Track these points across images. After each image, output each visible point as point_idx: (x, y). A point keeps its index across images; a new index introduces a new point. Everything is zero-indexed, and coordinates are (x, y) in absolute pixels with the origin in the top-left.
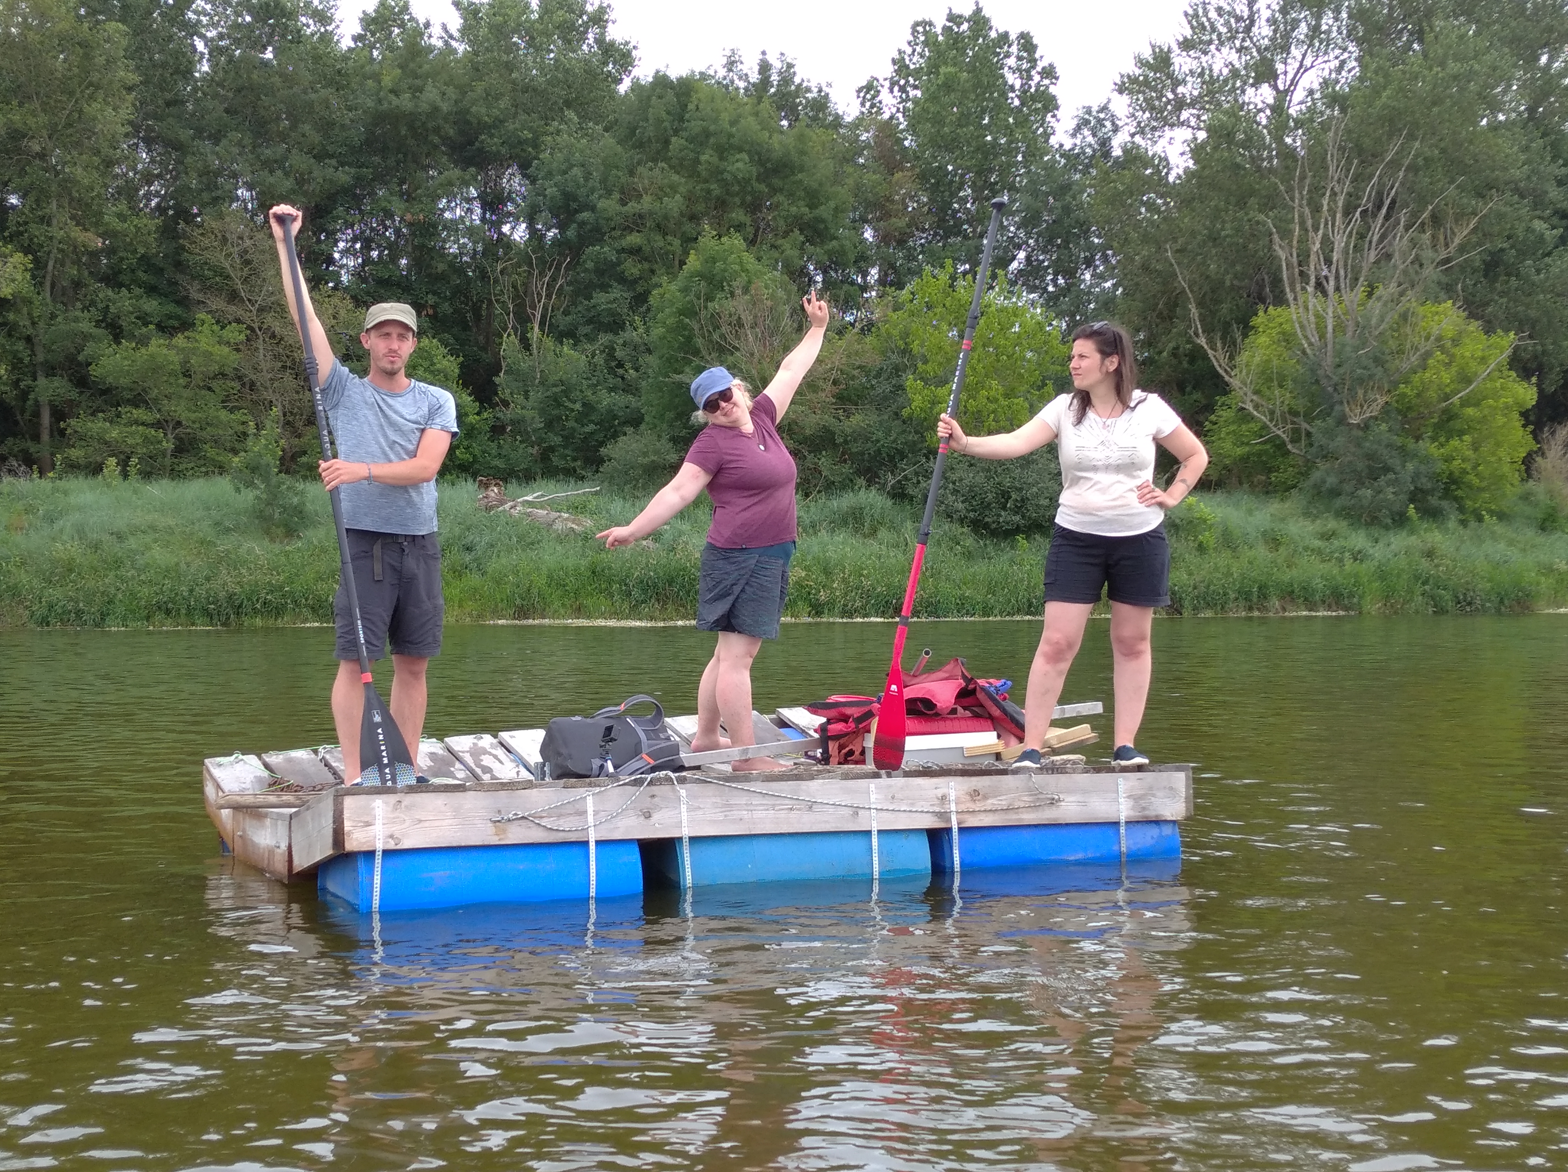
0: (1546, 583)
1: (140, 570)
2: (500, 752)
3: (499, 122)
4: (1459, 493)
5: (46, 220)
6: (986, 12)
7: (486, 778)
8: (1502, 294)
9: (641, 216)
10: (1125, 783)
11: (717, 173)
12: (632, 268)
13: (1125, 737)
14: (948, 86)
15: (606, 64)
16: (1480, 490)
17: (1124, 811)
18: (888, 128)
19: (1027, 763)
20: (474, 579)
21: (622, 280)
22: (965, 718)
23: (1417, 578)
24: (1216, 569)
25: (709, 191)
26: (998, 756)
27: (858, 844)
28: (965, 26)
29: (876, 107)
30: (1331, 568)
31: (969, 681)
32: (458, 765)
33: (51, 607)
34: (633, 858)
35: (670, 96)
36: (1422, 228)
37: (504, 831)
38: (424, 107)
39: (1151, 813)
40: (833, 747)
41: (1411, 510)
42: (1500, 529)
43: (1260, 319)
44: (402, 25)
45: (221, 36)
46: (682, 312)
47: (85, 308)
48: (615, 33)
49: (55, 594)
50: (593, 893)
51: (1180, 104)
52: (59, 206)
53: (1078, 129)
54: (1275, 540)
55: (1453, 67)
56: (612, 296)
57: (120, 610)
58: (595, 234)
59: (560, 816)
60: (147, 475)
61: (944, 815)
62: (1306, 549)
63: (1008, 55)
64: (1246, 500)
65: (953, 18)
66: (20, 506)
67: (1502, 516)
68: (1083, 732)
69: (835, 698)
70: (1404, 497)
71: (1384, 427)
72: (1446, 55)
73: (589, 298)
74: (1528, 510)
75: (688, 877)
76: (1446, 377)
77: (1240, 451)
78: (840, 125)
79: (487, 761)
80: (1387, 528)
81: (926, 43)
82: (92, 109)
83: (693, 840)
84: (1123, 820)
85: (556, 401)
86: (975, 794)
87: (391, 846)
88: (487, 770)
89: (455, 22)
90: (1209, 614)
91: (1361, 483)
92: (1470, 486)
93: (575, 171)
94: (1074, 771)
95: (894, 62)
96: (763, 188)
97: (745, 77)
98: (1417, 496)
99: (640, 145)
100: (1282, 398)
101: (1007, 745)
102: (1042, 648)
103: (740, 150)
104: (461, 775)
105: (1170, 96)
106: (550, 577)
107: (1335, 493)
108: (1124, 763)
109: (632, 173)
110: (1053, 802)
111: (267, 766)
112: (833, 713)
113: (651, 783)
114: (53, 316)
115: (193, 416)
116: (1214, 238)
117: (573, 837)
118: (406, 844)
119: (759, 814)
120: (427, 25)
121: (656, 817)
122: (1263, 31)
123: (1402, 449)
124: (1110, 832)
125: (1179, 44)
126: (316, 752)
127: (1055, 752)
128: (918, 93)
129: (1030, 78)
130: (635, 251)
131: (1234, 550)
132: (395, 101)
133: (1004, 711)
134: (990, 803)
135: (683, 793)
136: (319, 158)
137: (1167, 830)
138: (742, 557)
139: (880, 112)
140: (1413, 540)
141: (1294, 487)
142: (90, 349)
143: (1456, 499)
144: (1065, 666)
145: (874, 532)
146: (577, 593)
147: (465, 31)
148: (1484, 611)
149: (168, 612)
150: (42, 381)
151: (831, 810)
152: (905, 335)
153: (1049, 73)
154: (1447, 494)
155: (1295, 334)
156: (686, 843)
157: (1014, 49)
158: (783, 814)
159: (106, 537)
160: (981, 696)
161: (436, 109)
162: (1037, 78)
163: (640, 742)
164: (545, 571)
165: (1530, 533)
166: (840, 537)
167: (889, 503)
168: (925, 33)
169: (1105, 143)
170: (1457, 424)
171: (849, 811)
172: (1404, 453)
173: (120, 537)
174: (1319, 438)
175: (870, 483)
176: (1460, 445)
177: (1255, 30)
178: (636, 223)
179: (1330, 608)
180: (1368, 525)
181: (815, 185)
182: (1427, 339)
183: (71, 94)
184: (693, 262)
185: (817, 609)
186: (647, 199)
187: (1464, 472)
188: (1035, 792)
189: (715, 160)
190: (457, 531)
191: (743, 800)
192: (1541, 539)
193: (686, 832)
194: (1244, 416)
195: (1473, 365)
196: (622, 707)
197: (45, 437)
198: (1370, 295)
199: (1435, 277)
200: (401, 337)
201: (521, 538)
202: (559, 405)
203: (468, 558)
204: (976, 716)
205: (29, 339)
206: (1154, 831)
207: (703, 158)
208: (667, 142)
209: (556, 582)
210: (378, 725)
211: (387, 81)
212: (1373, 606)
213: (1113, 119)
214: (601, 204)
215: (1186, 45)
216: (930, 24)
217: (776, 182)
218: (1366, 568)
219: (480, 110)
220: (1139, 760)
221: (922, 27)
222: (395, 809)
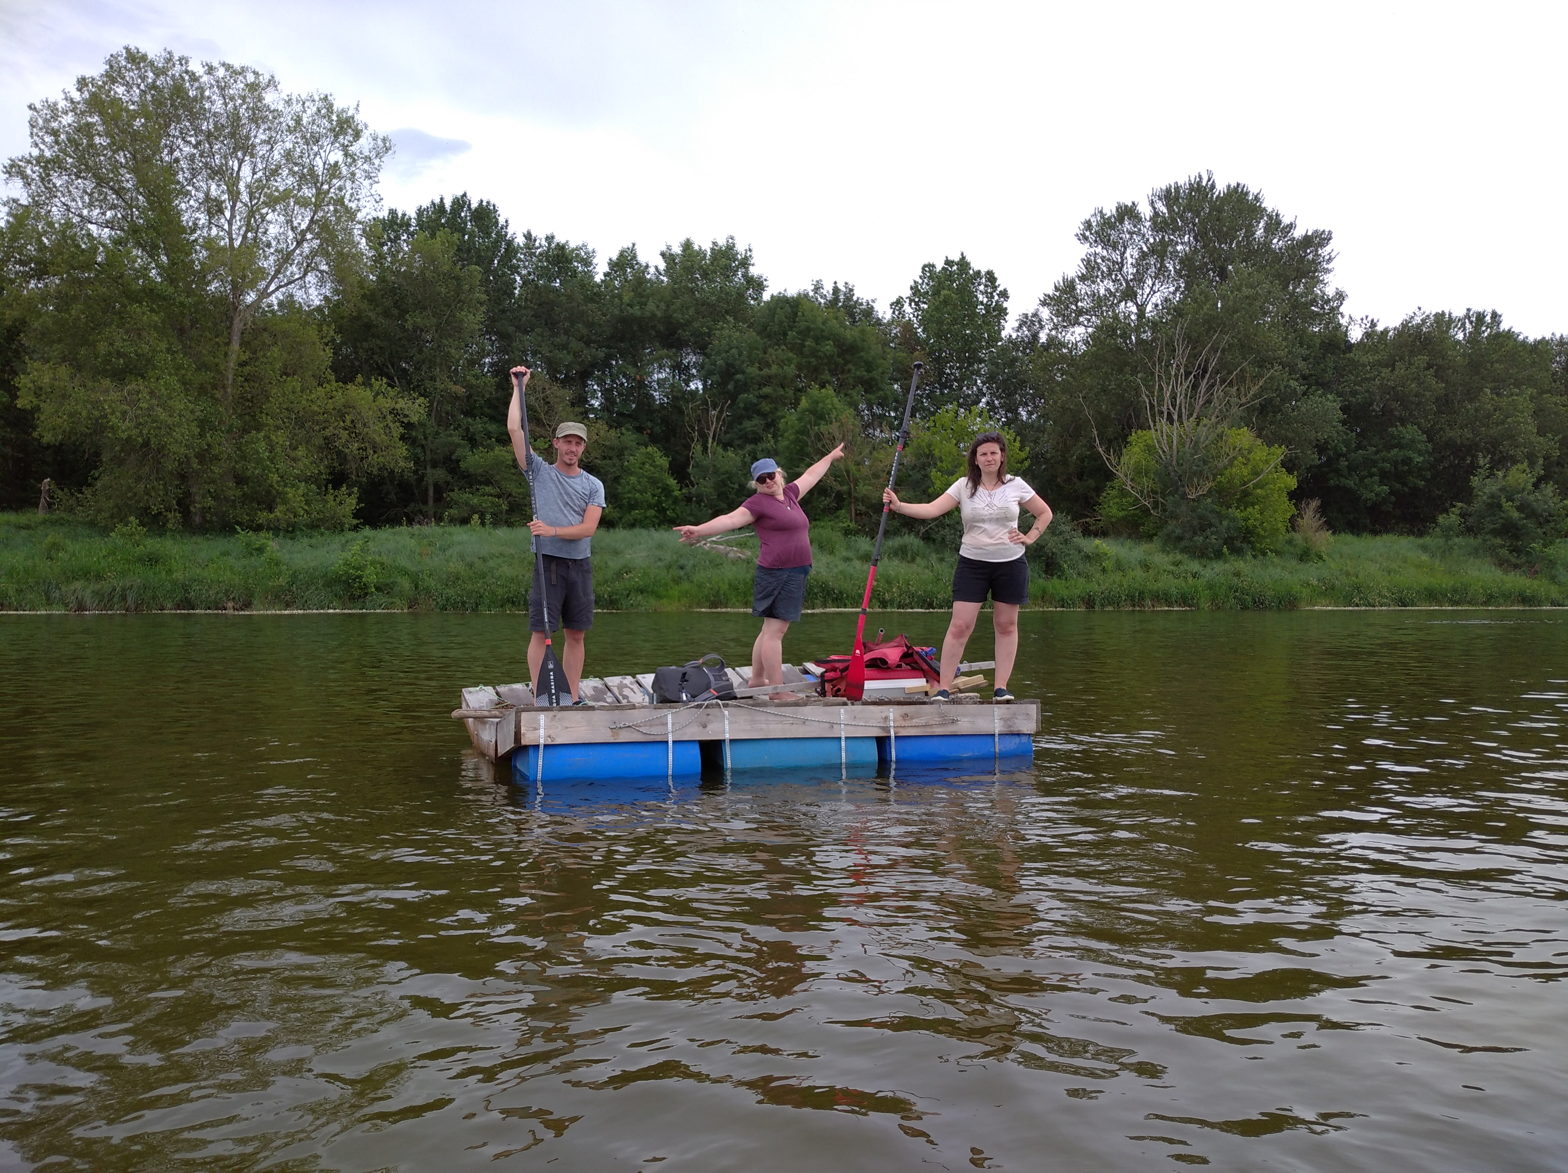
0: (1306, 592)
1: (498, 579)
2: (635, 687)
3: (688, 323)
4: (1252, 539)
5: (433, 379)
6: (969, 259)
7: (624, 702)
8: (1271, 423)
9: (770, 377)
10: (999, 711)
11: (814, 353)
12: (765, 407)
13: (1001, 683)
14: (945, 302)
15: (748, 289)
16: (1264, 537)
17: (998, 727)
18: (908, 327)
19: (940, 698)
20: (686, 586)
21: (759, 413)
22: (906, 670)
23: (1231, 588)
24: (1114, 582)
25: (809, 362)
26: (926, 693)
27: (833, 745)
28: (955, 268)
29: (902, 314)
30: (1180, 582)
31: (908, 648)
32: (609, 694)
33: (448, 599)
34: (696, 751)
35: (788, 308)
36: (1231, 384)
37: (617, 734)
38: (648, 314)
39: (1015, 729)
40: (828, 686)
41: (1225, 549)
42: (1276, 560)
43: (1133, 438)
44: (632, 267)
45: (529, 274)
46: (798, 432)
47: (455, 429)
48: (754, 271)
49: (451, 592)
50: (670, 772)
51: (1080, 312)
52: (441, 370)
53: (1020, 327)
54: (1146, 566)
55: (1246, 291)
56: (754, 423)
57: (487, 601)
58: (744, 387)
59: (651, 726)
60: (496, 524)
61: (886, 729)
62: (1164, 571)
63: (979, 285)
64: (1129, 543)
65: (948, 262)
66: (425, 541)
67: (1277, 553)
68: (979, 679)
69: (833, 657)
70: (1221, 542)
71: (1209, 500)
72: (1241, 284)
73: (741, 424)
74: (1292, 549)
75: (728, 763)
76: (1245, 472)
77: (1122, 514)
78: (880, 325)
79: (626, 692)
80: (1211, 559)
81: (930, 278)
82: (459, 315)
83: (732, 741)
84: (997, 732)
85: (723, 483)
86: (905, 716)
87: (549, 742)
88: (625, 697)
89: (662, 266)
90: (1110, 608)
91: (1195, 533)
92: (1258, 535)
93: (734, 351)
94: (967, 703)
95: (912, 288)
96: (840, 360)
97: (824, 297)
98: (1229, 541)
99: (769, 336)
100: (1147, 483)
101: (932, 686)
102: (951, 629)
103: (828, 339)
104: (609, 700)
105: (1074, 307)
106: (730, 585)
107: (1180, 539)
108: (999, 698)
109: (765, 353)
110: (954, 722)
111: (497, 693)
112: (829, 666)
113: (707, 707)
114: (437, 433)
115: (520, 491)
116: (1104, 390)
117: (659, 739)
118: (558, 741)
119: (772, 726)
120: (647, 266)
121: (709, 727)
122: (1129, 270)
123: (1218, 514)
124: (989, 740)
125: (1078, 277)
126: (527, 685)
127: (961, 691)
128: (926, 306)
129: (993, 297)
130: (765, 397)
131: (1123, 571)
132: (631, 311)
133: (930, 666)
134: (915, 722)
135: (726, 713)
136: (587, 344)
137: (1024, 739)
138: (779, 573)
139: (903, 317)
140: (1227, 566)
141: (1156, 535)
142: (458, 453)
143: (1249, 542)
144: (965, 640)
145: (913, 560)
146: (745, 593)
147: (667, 270)
148: (1271, 608)
149: (513, 603)
150: (429, 471)
151: (816, 724)
152: (929, 445)
153: (1004, 294)
154: (1245, 540)
155: (1154, 446)
156: (727, 743)
157: (983, 280)
158: (787, 726)
159: (476, 560)
160: (916, 657)
161: (654, 315)
162: (996, 298)
163: (710, 682)
164: (727, 582)
165: (1294, 563)
166: (896, 562)
167: (922, 542)
168: (930, 271)
169: (1035, 336)
170: (1250, 499)
171: (828, 725)
172: (1221, 517)
173: (484, 560)
174: (1170, 507)
175: (910, 531)
176: (1253, 512)
177: (1125, 269)
178: (768, 381)
179: (1180, 605)
180: (1199, 557)
181: (871, 359)
182: (1234, 449)
183: (450, 306)
184: (804, 403)
185: (884, 604)
186: (774, 368)
187: (1255, 526)
188: (943, 716)
189: (813, 344)
190: (675, 557)
191: (763, 717)
192: (1301, 566)
193: (727, 736)
194: (1123, 493)
195: (1261, 464)
196: (701, 661)
197: (431, 502)
198: (1198, 425)
199: (1239, 414)
200: (578, 444)
201: (711, 562)
202: (725, 485)
203: (682, 573)
204: (914, 669)
205: (423, 447)
206: (1017, 740)
207: (807, 343)
208: (785, 334)
209: (733, 587)
210: (551, 670)
211: (626, 299)
212: (1205, 605)
213: (1040, 321)
214: (749, 370)
215: (1083, 278)
216: (933, 266)
217: (848, 357)
218: (1201, 582)
219: (678, 316)
220: (1007, 697)
221: (928, 268)
222: (552, 720)
